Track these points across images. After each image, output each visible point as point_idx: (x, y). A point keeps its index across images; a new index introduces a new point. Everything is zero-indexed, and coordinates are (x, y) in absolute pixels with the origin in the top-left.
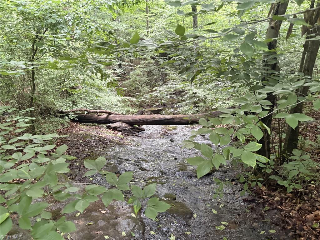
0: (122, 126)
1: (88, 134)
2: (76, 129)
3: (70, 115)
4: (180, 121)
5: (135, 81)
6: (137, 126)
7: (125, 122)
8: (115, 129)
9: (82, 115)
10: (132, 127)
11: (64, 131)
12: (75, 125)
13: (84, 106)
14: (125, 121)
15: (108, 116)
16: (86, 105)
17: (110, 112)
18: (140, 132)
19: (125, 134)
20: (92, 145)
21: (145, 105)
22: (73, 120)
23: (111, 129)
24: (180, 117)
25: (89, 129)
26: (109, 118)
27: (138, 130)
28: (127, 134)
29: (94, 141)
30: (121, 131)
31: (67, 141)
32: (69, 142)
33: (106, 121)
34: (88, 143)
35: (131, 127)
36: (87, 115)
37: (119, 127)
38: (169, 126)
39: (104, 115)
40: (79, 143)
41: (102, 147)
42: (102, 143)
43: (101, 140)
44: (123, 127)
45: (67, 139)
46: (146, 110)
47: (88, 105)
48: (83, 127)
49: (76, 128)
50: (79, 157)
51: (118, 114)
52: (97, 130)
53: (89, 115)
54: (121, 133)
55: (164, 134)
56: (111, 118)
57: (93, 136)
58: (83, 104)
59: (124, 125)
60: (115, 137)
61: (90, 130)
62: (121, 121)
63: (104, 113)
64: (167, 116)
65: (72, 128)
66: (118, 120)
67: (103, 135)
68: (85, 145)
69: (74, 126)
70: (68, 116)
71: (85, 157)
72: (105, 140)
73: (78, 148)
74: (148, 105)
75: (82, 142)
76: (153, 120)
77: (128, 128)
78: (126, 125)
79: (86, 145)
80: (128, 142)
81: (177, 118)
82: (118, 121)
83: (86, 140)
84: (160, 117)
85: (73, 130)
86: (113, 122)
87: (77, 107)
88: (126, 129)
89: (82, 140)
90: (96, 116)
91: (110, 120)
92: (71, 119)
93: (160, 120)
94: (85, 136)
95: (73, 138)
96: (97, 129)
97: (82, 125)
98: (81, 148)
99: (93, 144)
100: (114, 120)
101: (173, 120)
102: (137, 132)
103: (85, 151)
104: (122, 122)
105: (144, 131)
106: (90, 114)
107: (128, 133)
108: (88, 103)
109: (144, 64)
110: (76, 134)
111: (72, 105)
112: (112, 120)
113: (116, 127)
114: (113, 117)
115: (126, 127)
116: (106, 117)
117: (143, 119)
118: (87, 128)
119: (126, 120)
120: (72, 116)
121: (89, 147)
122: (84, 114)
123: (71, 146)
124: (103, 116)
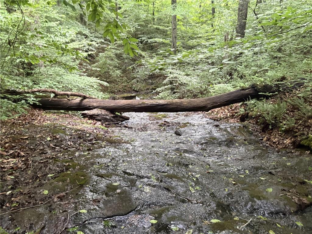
0: (101, 113)
1: (57, 125)
2: (39, 118)
3: (28, 99)
4: (177, 107)
5: (105, 64)
6: (119, 114)
7: (104, 109)
8: (92, 117)
9: (47, 99)
10: (114, 115)
11: (20, 121)
12: (36, 112)
13: (49, 86)
14: (105, 107)
15: (82, 100)
16: (52, 85)
17: (84, 96)
18: (124, 121)
19: (106, 125)
20: (69, 145)
21: (116, 91)
22: (34, 106)
23: (87, 118)
24: (177, 103)
25: (57, 117)
26: (83, 104)
27: (121, 119)
28: (108, 124)
29: (71, 138)
30: (100, 120)
31: (23, 139)
32: (27, 142)
33: (80, 107)
34: (61, 141)
35: (112, 115)
36: (54, 99)
37: (98, 115)
38: (156, 114)
39: (77, 99)
40: (45, 142)
41: (86, 149)
42: (84, 141)
43: (81, 136)
44: (103, 115)
45: (24, 136)
46: (118, 96)
47: (54, 85)
48: (48, 116)
49: (38, 116)
50: (47, 174)
51: (95, 98)
52: (69, 120)
53: (56, 99)
54: (100, 123)
55: (165, 124)
56: (86, 104)
57: (67, 129)
58: (47, 83)
59: (104, 112)
60: (96, 129)
61: (59, 119)
62: (100, 107)
63: (76, 97)
64: (160, 101)
65: (32, 116)
66: (96, 106)
67: (78, 127)
68: (55, 145)
69: (35, 114)
70: (26, 100)
71: (58, 172)
72: (88, 135)
73: (43, 152)
74: (120, 91)
75: (50, 141)
76: (143, 106)
77: (109, 116)
78: (106, 113)
79: (57, 146)
80: (116, 137)
81: (173, 103)
82: (95, 108)
83: (58, 137)
84: (151, 102)
85: (33, 120)
86: (89, 108)
87: (39, 87)
88: (107, 117)
89: (51, 137)
90: (65, 101)
91: (84, 106)
92: (31, 105)
93: (151, 105)
94: (54, 130)
95: (33, 134)
96: (67, 117)
97: (46, 113)
98: (49, 152)
99: (69, 143)
100: (90, 106)
101: (169, 106)
102: (120, 121)
103: (58, 157)
104: (100, 109)
105: (129, 119)
106: (58, 98)
107: (110, 123)
108: (54, 83)
109: (116, 45)
110: (39, 127)
111: (31, 84)
112: (88, 106)
113: (94, 115)
114: (88, 101)
115: (107, 115)
116: (79, 101)
117: (129, 104)
118: (54, 116)
119: (106, 105)
120: (32, 99)
121: (64, 149)
122: (49, 98)
123: (32, 149)
124: (75, 101)
